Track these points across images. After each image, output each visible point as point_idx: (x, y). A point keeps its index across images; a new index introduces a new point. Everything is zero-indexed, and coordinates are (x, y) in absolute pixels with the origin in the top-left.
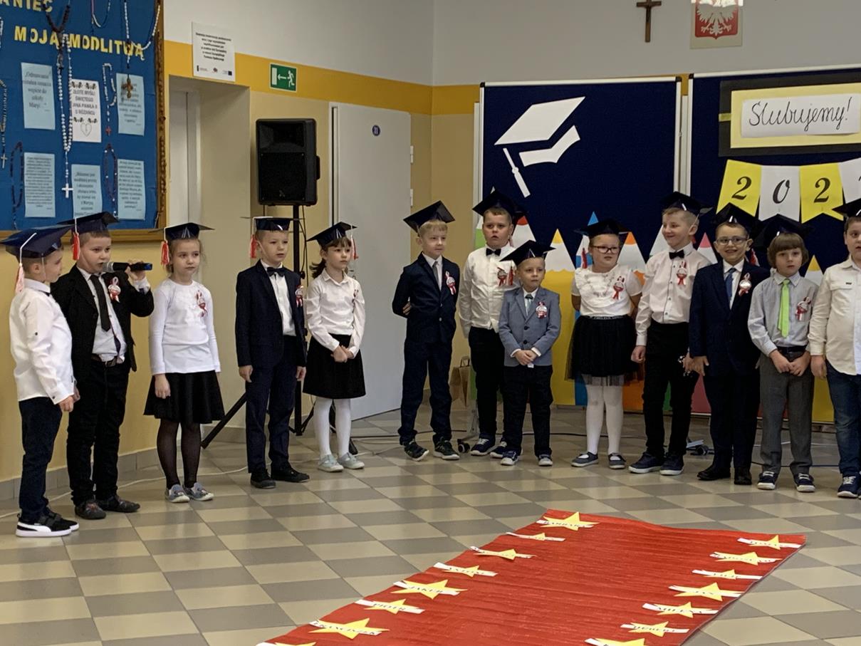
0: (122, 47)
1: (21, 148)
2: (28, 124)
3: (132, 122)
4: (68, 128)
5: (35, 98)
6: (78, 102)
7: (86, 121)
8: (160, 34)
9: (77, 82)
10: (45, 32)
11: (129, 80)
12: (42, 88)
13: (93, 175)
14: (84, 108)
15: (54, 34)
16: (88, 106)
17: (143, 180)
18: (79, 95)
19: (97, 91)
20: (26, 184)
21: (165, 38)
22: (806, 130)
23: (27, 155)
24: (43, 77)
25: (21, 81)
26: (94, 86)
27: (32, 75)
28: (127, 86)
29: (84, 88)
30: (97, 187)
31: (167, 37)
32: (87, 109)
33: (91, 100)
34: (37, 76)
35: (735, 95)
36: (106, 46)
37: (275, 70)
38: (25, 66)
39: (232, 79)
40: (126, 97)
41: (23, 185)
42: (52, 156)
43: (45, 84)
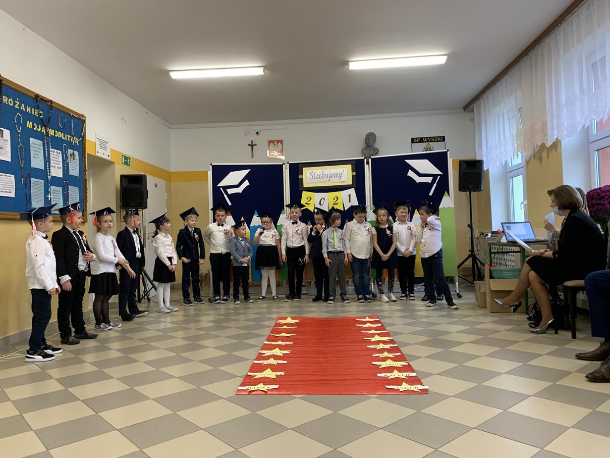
0: (70, 138)
1: (30, 176)
2: (33, 166)
3: (74, 171)
4: (49, 169)
5: (36, 154)
6: (54, 159)
7: (56, 167)
8: (84, 136)
9: (53, 150)
10: (40, 126)
11: (73, 153)
12: (38, 150)
13: (59, 191)
14: (55, 162)
15: (44, 128)
16: (57, 161)
17: (78, 195)
18: (54, 156)
19: (61, 155)
20: (32, 192)
21: (86, 138)
22: (329, 180)
23: (32, 179)
24: (39, 145)
25: (30, 146)
26: (59, 153)
27: (34, 144)
28: (73, 155)
29: (55, 153)
30: (61, 196)
31: (87, 137)
32: (58, 163)
33: (58, 159)
34: (36, 145)
35: (304, 169)
36: (64, 137)
37: (123, 157)
38: (31, 139)
39: (109, 158)
40: (72, 159)
41: (30, 192)
42: (43, 181)
43: (40, 149)
